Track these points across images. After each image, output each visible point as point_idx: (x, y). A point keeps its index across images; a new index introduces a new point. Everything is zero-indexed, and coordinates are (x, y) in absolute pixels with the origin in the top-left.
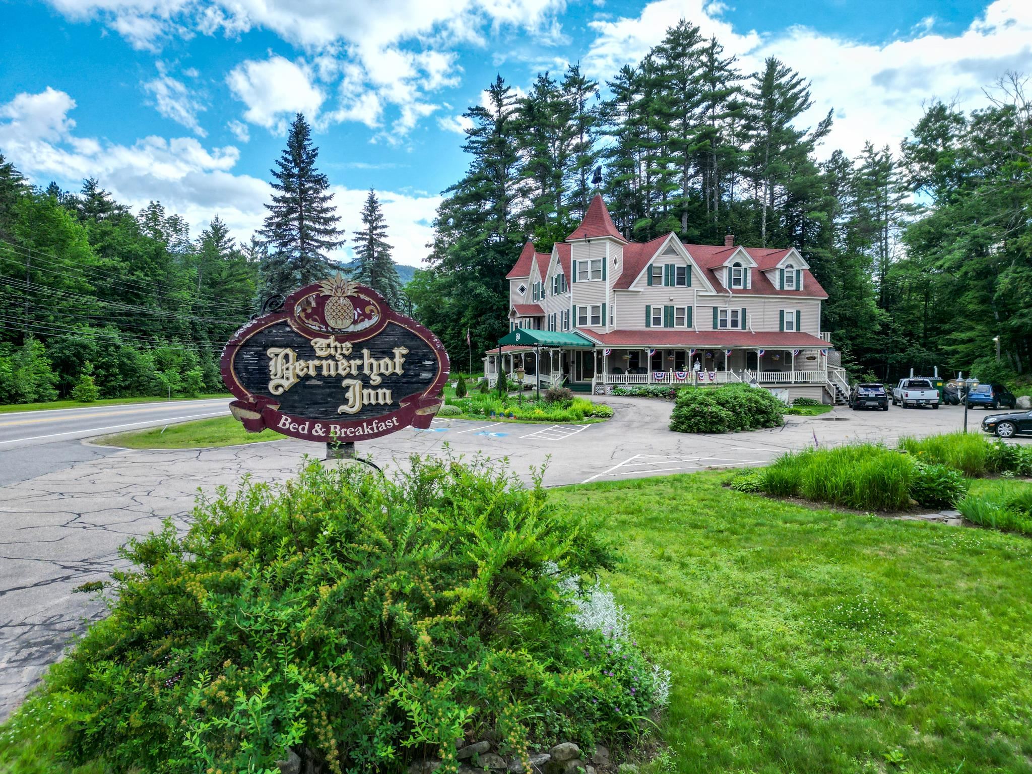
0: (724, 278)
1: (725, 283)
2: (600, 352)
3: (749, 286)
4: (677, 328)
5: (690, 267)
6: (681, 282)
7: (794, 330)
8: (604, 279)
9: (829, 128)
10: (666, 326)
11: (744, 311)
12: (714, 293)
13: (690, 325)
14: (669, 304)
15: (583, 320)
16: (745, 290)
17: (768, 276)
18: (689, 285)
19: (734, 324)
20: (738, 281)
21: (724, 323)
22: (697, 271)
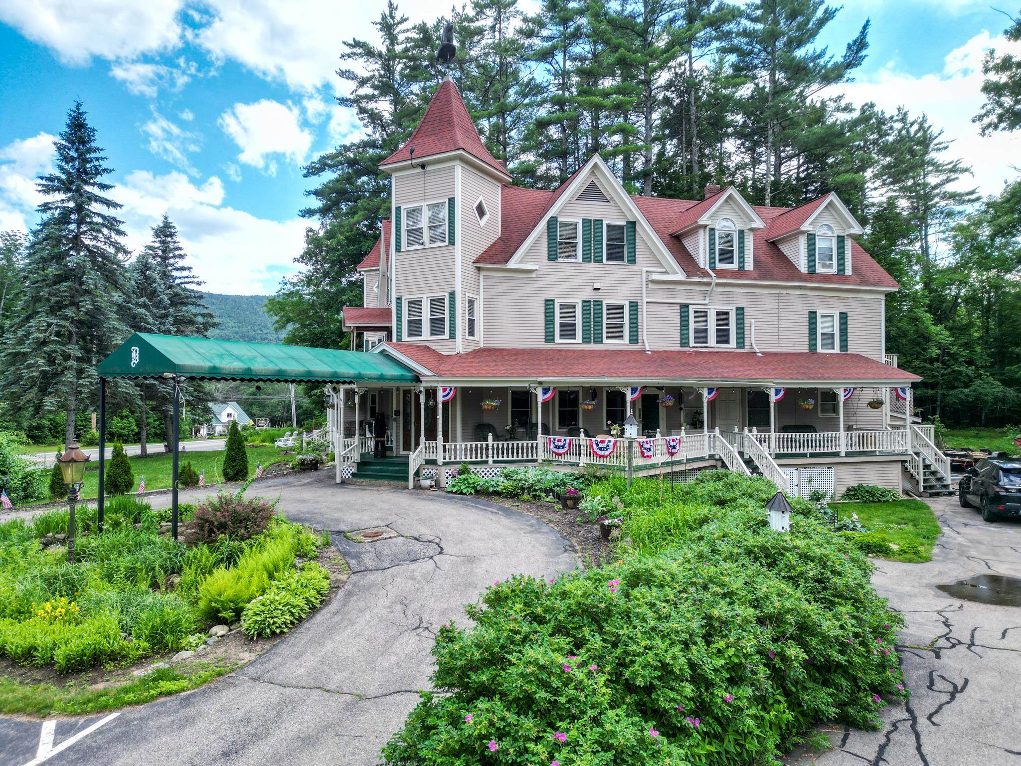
0: (699, 248)
1: (703, 261)
2: (431, 394)
3: (749, 266)
4: (609, 344)
5: (632, 224)
6: (615, 254)
7: (837, 350)
8: (452, 242)
9: (863, 53)
10: (586, 340)
11: (740, 311)
12: (681, 276)
13: (634, 339)
14: (593, 297)
15: (415, 327)
16: (741, 272)
17: (785, 249)
18: (633, 261)
19: (723, 336)
20: (727, 256)
21: (702, 334)
22: (647, 232)
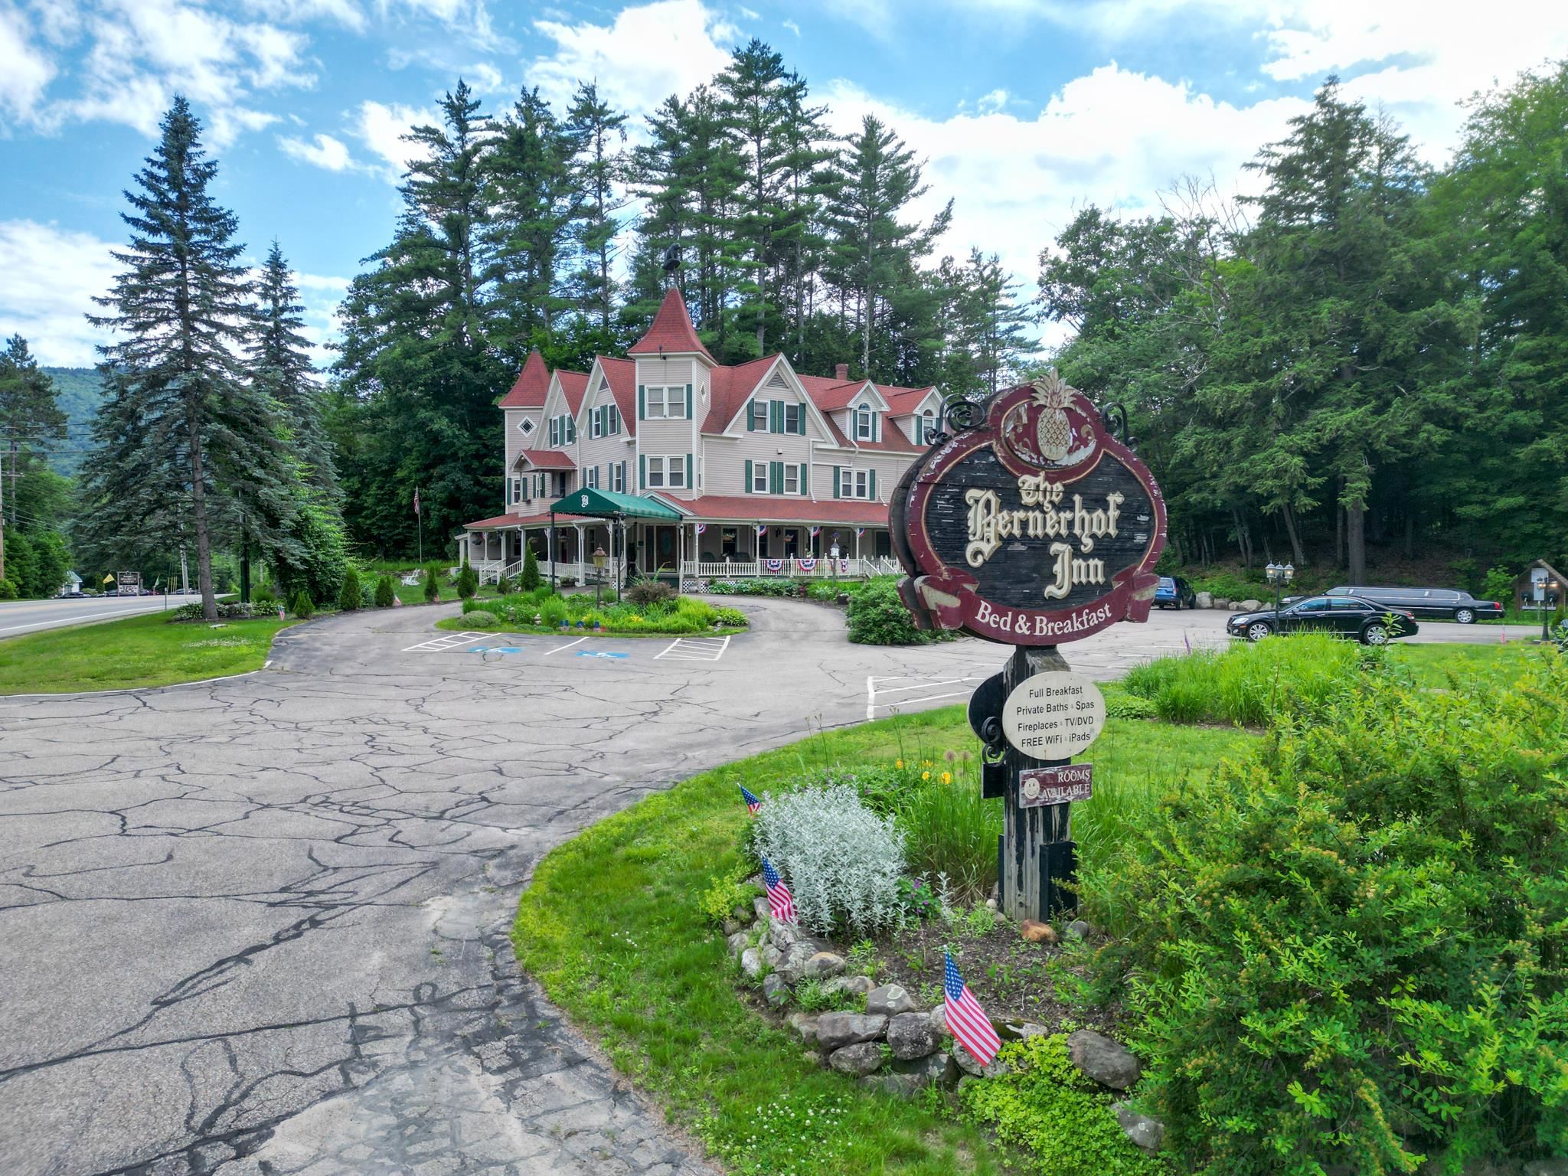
0: (847, 424)
1: (848, 434)
2: (689, 528)
3: (879, 439)
4: (788, 495)
5: (803, 405)
6: (792, 428)
8: (690, 417)
9: (948, 224)
10: (773, 491)
11: (873, 472)
12: (836, 446)
13: (804, 492)
14: (777, 460)
15: (657, 478)
16: (873, 444)
17: (900, 425)
18: (803, 433)
19: (861, 491)
20: (864, 431)
21: (847, 490)
22: (814, 413)
